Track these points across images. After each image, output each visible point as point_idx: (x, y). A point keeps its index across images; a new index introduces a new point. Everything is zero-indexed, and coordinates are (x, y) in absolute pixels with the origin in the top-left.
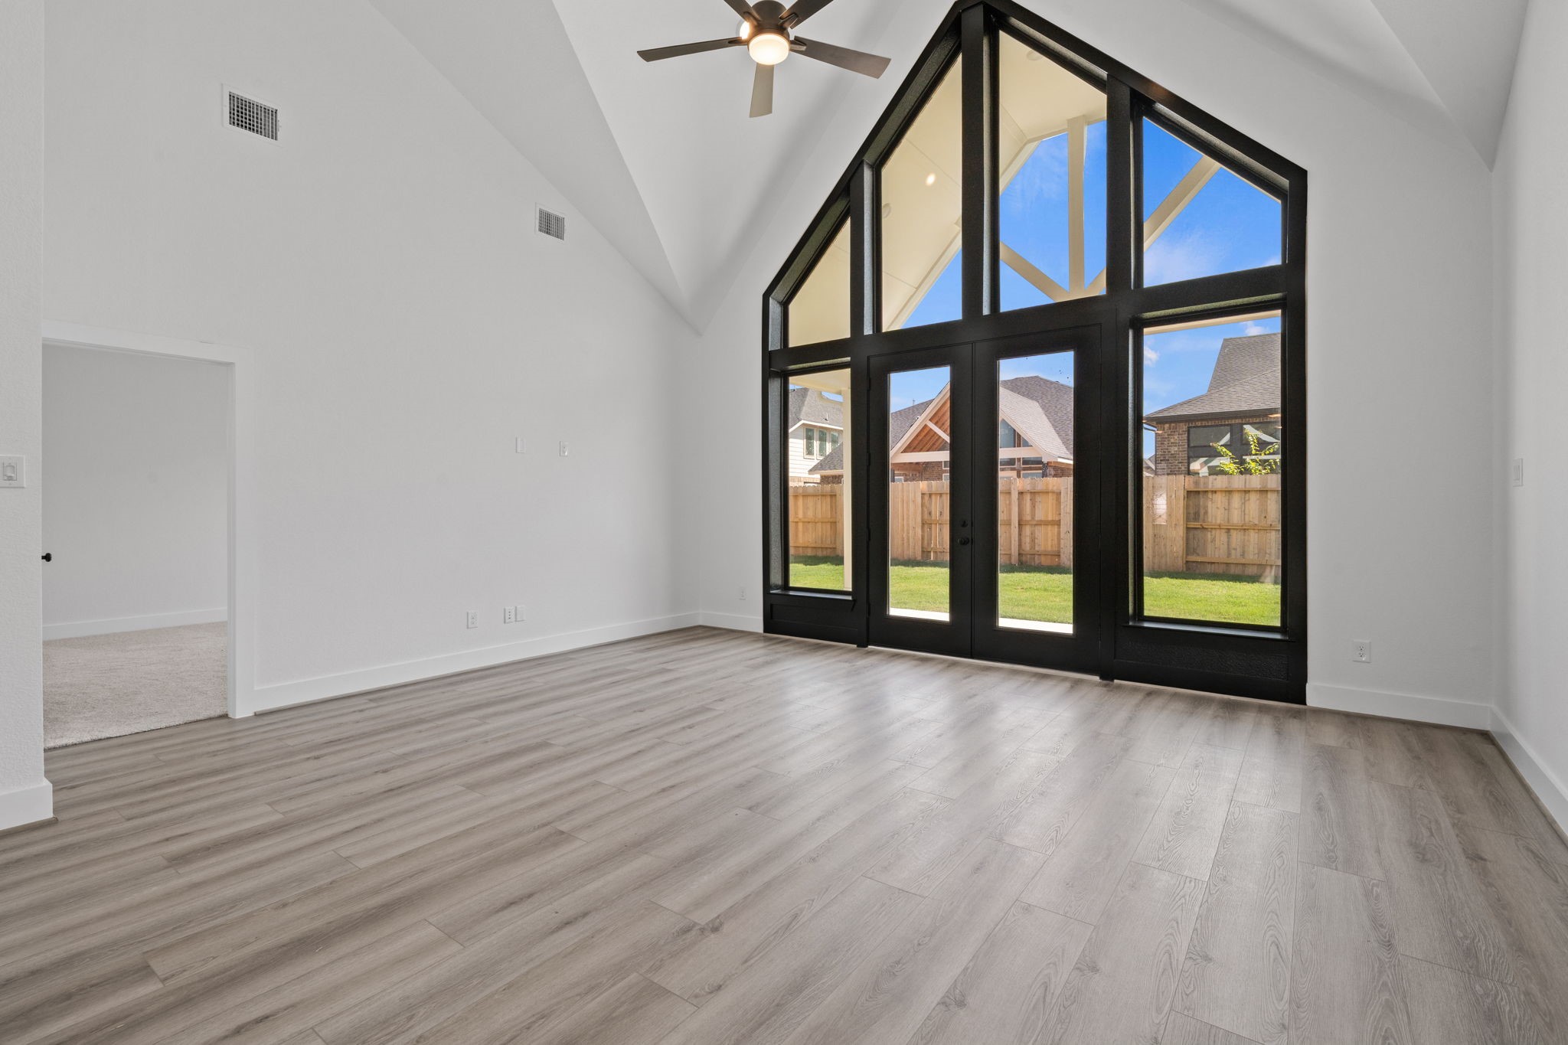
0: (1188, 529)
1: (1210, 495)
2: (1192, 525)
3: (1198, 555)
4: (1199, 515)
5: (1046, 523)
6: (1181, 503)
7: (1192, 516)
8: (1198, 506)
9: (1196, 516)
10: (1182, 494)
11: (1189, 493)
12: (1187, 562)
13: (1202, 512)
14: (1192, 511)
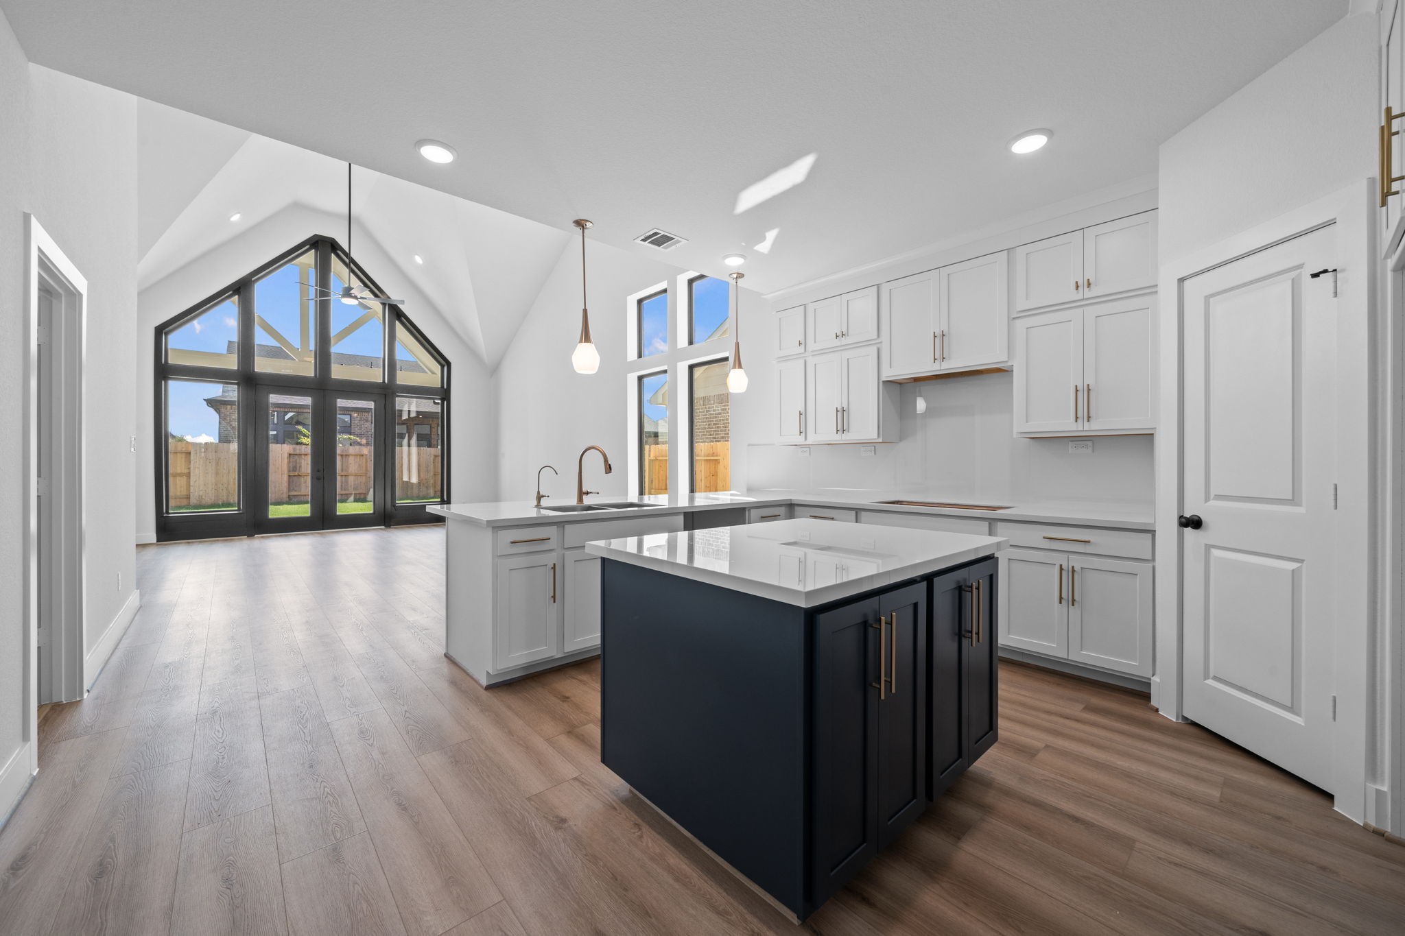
0: (289, 476)
1: (303, 457)
2: (292, 474)
3: (296, 491)
4: (296, 468)
5: (181, 475)
6: (286, 461)
7: (291, 469)
8: (296, 462)
9: (294, 469)
10: (286, 455)
11: (290, 454)
12: (289, 496)
13: (298, 466)
14: (291, 465)
